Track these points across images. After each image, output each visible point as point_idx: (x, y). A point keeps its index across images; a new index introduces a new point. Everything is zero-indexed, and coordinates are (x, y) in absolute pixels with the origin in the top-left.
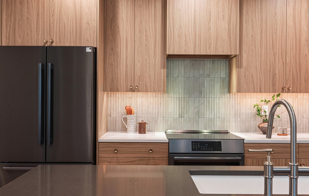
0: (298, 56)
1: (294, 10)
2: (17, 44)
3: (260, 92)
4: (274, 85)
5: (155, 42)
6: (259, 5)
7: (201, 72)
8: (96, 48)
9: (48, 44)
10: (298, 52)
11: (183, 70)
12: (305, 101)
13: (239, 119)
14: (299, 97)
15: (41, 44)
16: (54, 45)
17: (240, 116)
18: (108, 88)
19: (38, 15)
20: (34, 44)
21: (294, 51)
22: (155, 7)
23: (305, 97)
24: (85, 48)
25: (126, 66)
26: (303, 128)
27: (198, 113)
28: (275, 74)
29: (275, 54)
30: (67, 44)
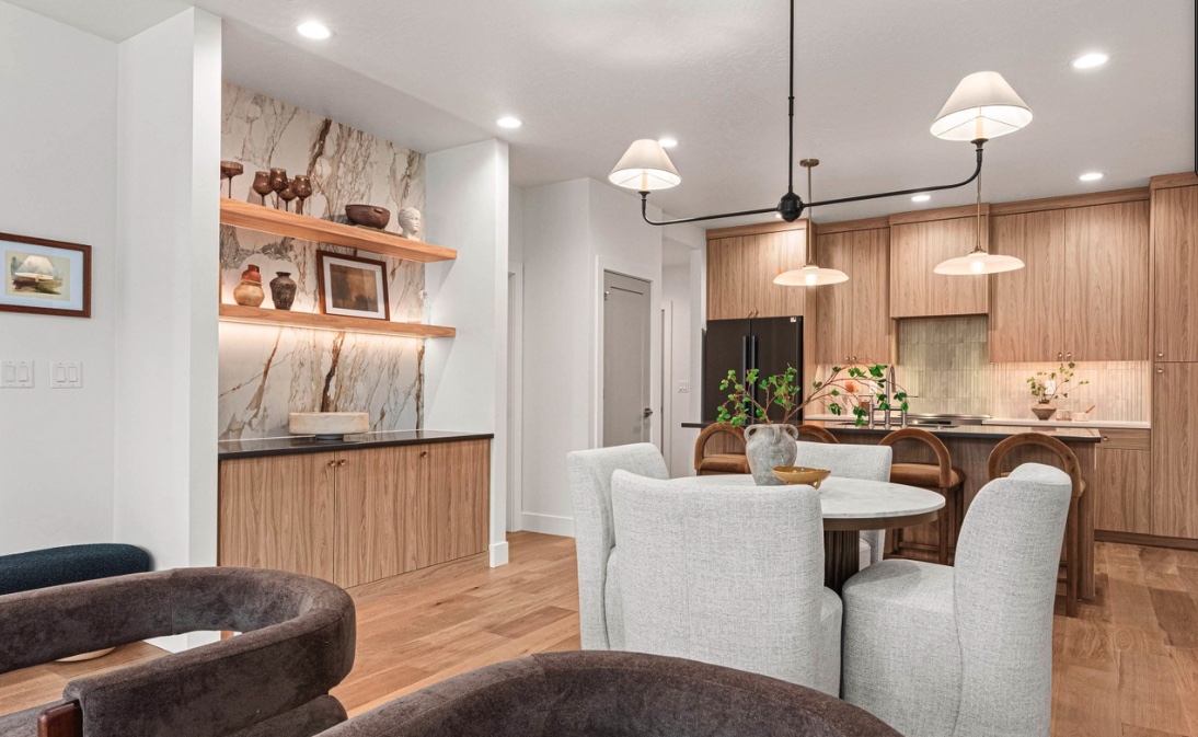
0: (1083, 310)
1: (1078, 245)
2: (723, 318)
3: (1024, 361)
4: (1045, 351)
5: (878, 302)
6: (1022, 243)
7: (951, 336)
8: (802, 317)
9: (752, 317)
10: (1084, 304)
11: (924, 335)
12: (1120, 374)
13: (1009, 400)
14: (1109, 367)
15: (745, 316)
16: (759, 316)
17: (1010, 395)
18: (821, 360)
19: (743, 284)
20: (739, 317)
21: (1078, 303)
22: (878, 260)
23: (1120, 367)
24: (789, 318)
25: (843, 333)
26: (1117, 414)
27: (946, 391)
28: (1047, 336)
29: (1046, 309)
30: (772, 315)
